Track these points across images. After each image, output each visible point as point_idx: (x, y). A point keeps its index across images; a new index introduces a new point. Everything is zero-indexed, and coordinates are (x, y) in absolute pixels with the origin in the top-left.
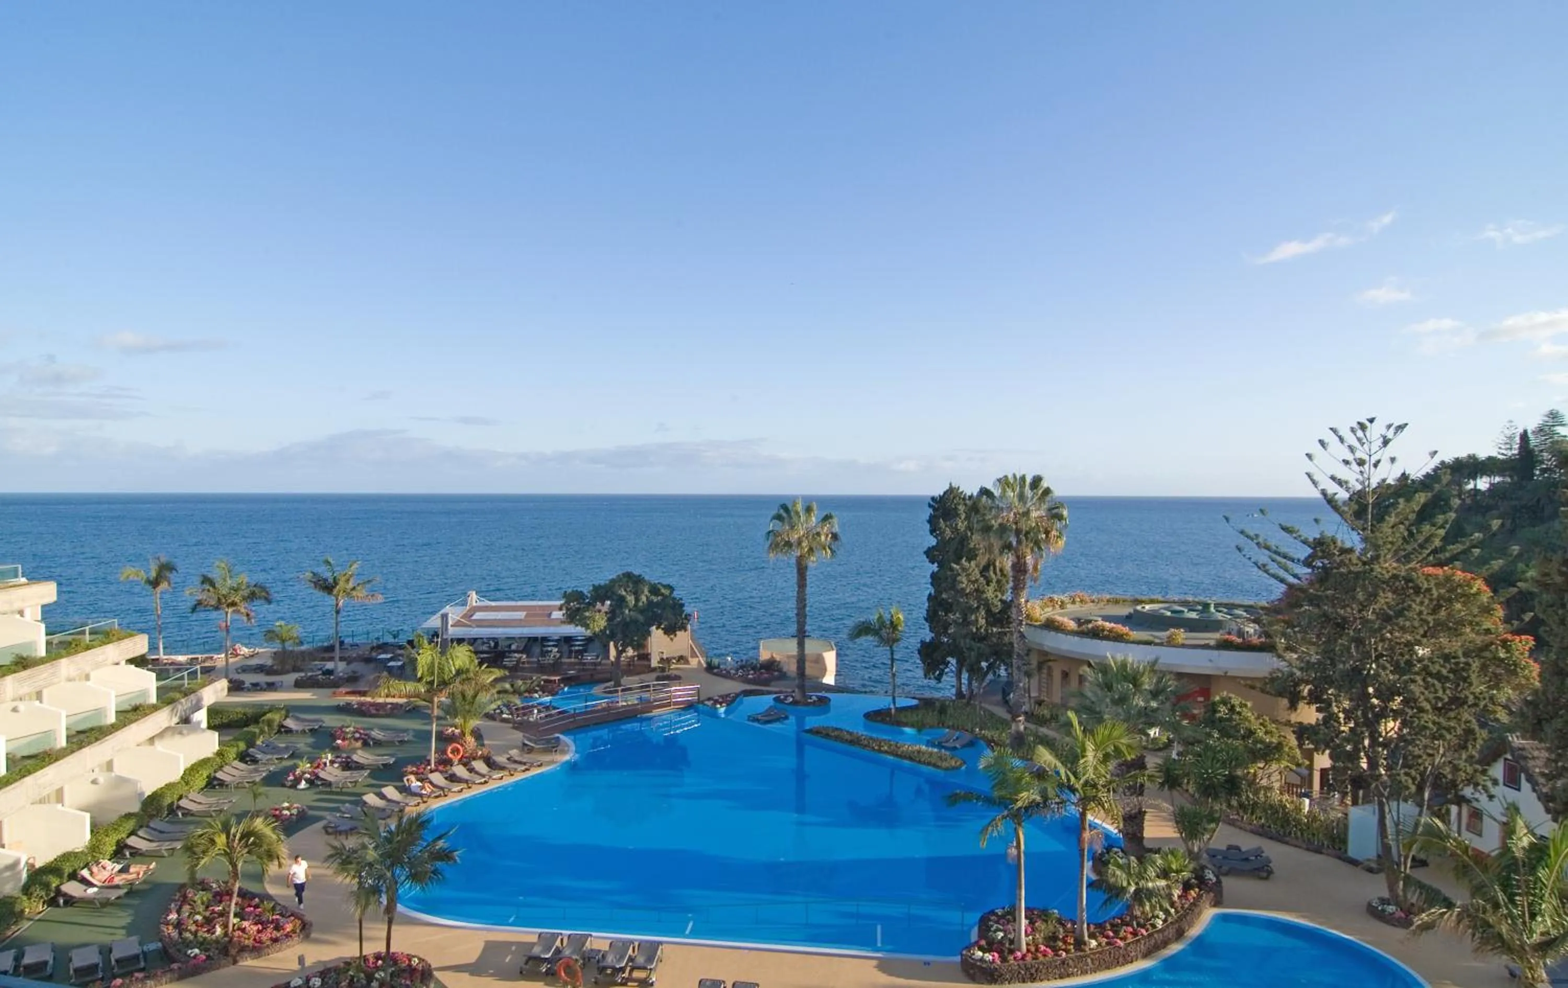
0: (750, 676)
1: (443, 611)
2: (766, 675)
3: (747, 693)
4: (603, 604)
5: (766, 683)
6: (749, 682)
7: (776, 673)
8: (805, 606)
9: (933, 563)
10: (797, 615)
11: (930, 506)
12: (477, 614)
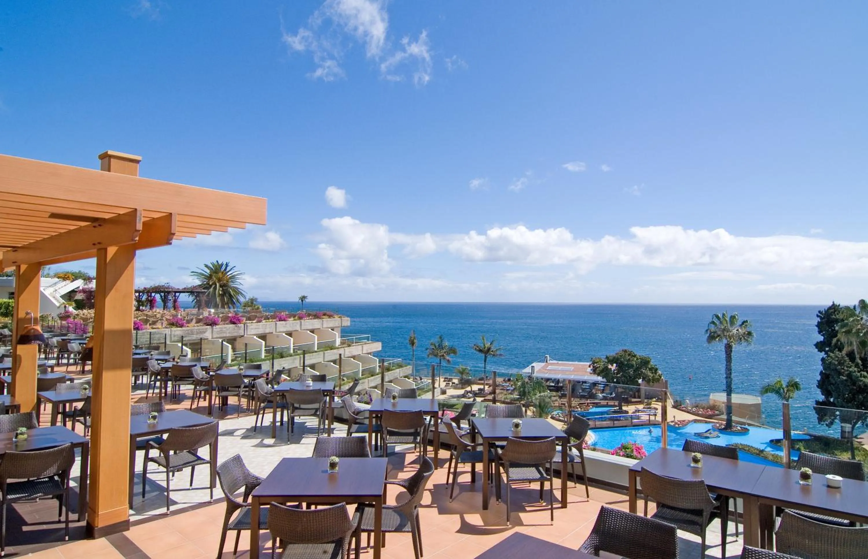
0: (700, 412)
1: (533, 365)
2: (710, 413)
3: (695, 421)
4: (612, 366)
5: (710, 417)
6: (698, 415)
7: (717, 412)
8: (731, 374)
9: (821, 352)
10: (726, 378)
11: (818, 316)
12: (550, 367)
